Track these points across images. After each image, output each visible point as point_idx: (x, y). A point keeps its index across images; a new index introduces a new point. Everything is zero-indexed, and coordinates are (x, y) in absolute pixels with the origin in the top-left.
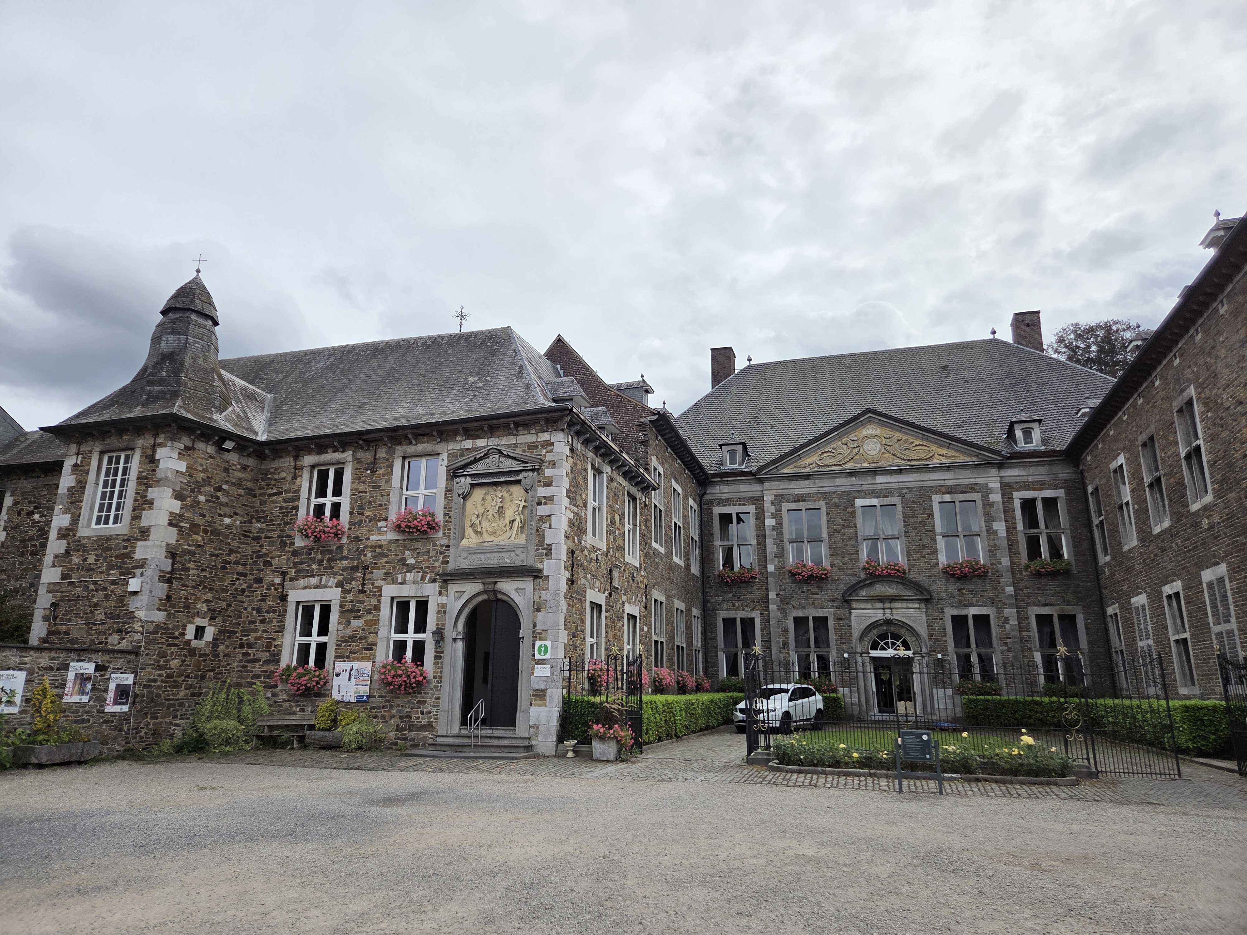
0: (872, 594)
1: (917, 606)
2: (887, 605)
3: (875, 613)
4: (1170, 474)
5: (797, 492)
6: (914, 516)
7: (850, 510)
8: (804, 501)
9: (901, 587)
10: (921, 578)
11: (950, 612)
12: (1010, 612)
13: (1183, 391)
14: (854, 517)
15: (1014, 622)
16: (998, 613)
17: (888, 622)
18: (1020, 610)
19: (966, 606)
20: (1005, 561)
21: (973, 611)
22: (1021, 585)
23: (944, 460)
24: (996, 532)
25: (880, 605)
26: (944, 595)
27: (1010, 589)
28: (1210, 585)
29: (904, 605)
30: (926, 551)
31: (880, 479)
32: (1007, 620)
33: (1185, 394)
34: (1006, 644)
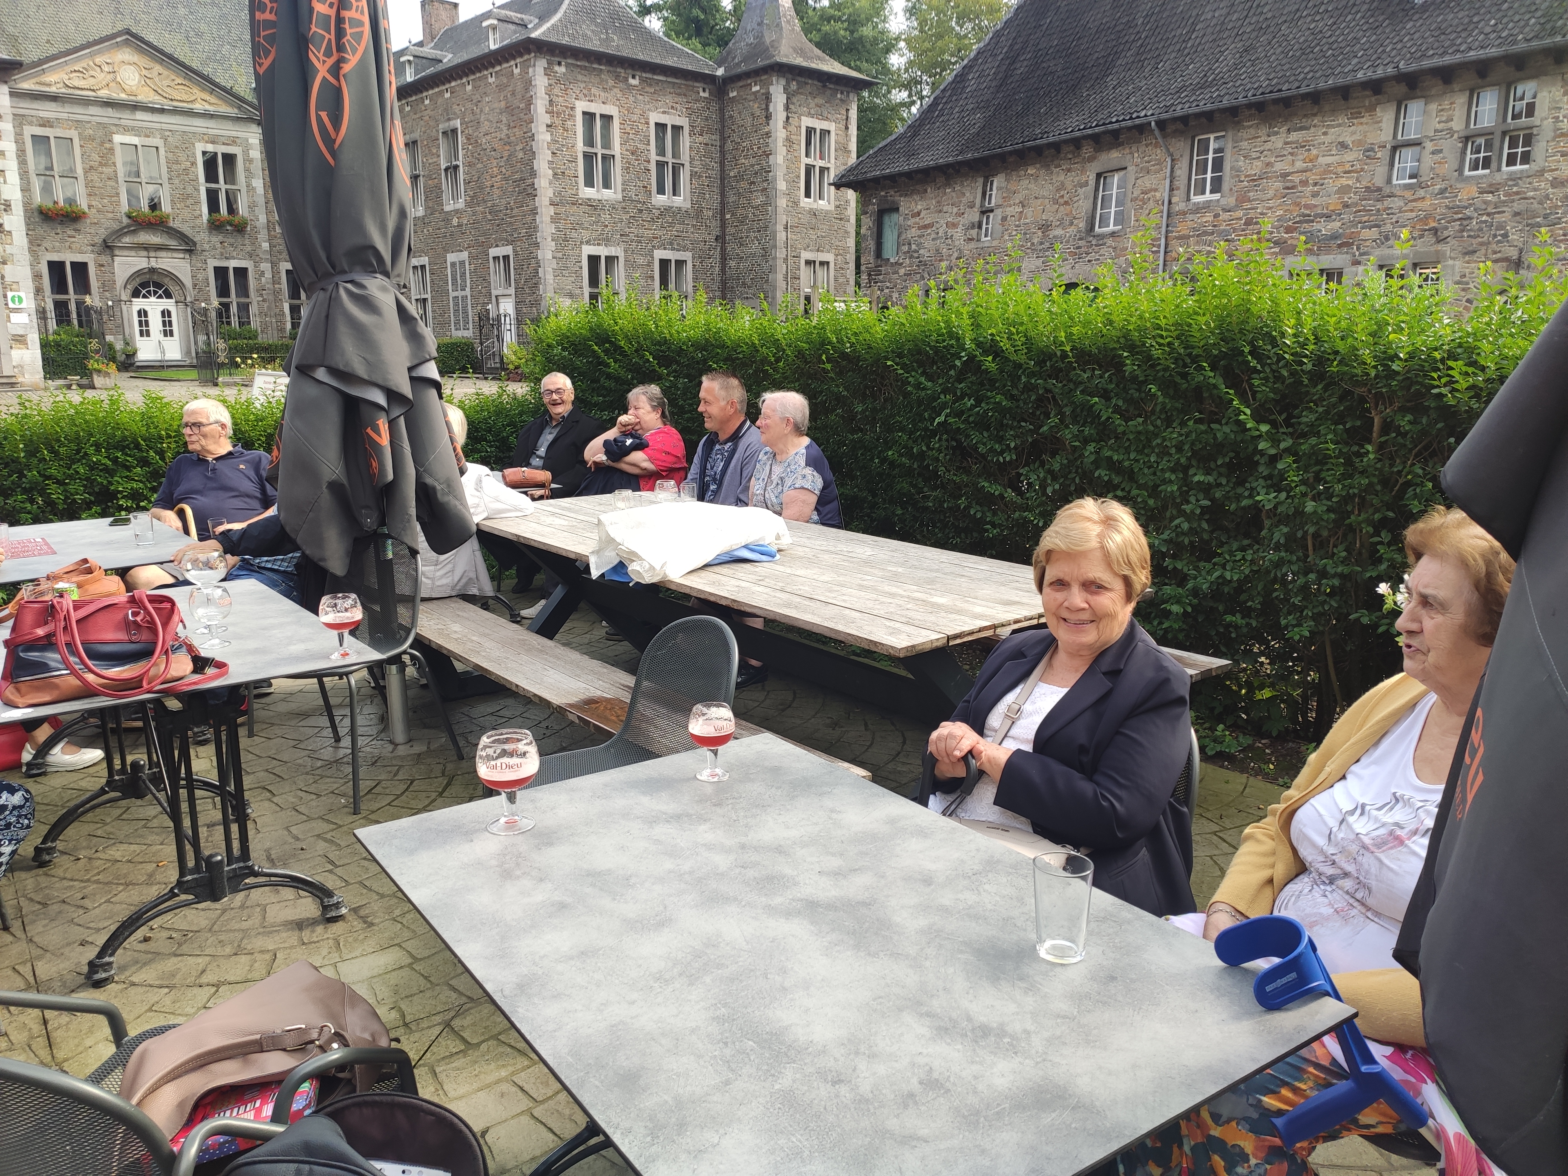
0: (136, 241)
1: (182, 256)
2: (152, 254)
3: (139, 262)
4: (429, 177)
5: (42, 114)
6: (177, 162)
7: (108, 145)
8: (52, 127)
9: (165, 235)
10: (185, 229)
11: (213, 263)
12: (266, 266)
13: (449, 120)
14: (113, 154)
15: (268, 275)
16: (255, 266)
17: (152, 271)
18: (274, 265)
19: (227, 258)
20: (263, 219)
21: (233, 264)
22: (275, 242)
23: (208, 107)
24: (254, 189)
25: (145, 253)
26: (206, 246)
27: (266, 246)
28: (453, 264)
29: (169, 254)
30: (190, 201)
31: (140, 115)
32: (263, 273)
33: (452, 123)
34: (261, 295)
